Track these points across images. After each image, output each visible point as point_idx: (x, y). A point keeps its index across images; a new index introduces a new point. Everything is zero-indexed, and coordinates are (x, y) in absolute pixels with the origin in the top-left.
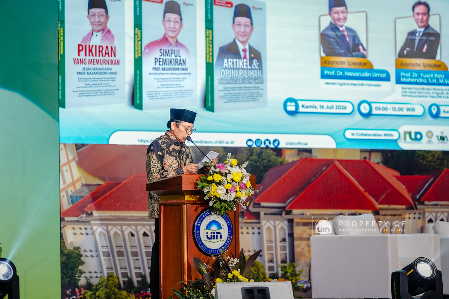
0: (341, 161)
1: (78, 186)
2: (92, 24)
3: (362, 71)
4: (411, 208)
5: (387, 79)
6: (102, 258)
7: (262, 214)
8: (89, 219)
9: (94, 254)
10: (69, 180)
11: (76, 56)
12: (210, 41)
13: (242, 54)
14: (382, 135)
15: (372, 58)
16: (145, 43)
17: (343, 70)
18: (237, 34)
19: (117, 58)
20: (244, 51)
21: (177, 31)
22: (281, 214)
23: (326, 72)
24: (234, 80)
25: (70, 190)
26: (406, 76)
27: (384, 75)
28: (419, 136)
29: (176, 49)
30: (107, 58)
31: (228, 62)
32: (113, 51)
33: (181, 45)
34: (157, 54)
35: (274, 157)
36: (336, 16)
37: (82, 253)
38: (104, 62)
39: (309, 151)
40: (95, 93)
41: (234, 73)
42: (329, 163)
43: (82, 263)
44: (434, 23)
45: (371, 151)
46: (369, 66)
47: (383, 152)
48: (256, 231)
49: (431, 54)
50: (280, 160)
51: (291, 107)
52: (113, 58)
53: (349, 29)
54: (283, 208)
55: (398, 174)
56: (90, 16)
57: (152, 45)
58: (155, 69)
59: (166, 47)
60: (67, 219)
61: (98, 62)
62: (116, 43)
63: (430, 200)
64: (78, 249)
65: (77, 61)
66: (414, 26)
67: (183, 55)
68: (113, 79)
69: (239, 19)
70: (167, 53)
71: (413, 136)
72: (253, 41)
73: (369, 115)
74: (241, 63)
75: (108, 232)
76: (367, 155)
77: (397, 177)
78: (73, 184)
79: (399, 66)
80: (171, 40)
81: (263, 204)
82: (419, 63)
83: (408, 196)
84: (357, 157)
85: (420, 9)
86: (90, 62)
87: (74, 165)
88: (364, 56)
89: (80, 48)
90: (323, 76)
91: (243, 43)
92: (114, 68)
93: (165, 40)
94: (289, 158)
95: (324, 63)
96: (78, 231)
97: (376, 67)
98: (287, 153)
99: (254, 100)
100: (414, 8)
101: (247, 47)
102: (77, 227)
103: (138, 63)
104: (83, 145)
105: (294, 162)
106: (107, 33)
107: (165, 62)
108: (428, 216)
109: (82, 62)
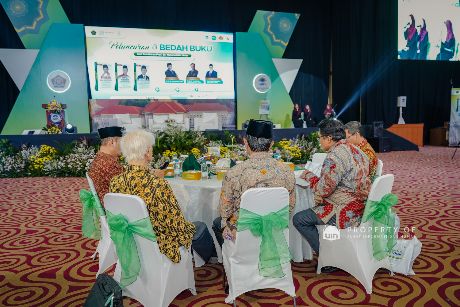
0: (166, 102)
1: (97, 109)
2: (104, 71)
3: (177, 81)
4: (185, 113)
5: (184, 82)
6: (104, 125)
7: (145, 114)
8: (100, 116)
9: (102, 124)
10: (94, 107)
11: (100, 79)
12: (135, 75)
13: (144, 77)
14: (182, 96)
15: (179, 77)
16: (118, 75)
17: (171, 81)
18: (142, 73)
19: (111, 79)
20: (145, 77)
21: (126, 73)
22: (150, 114)
23: (167, 81)
24: (142, 84)
25: (95, 110)
26: (188, 81)
27: (183, 81)
28: (192, 96)
29: (126, 76)
30: (108, 79)
31: (140, 79)
32: (110, 78)
33: (128, 76)
34: (121, 78)
35: (148, 101)
36: (169, 68)
37: (99, 123)
38: (108, 80)
39: (158, 100)
40: (106, 87)
41: (142, 82)
42: (163, 102)
43: (99, 126)
44: (196, 69)
45: (174, 100)
46: (178, 79)
47: (178, 100)
48: (144, 118)
49: (196, 76)
50: (150, 102)
51: (157, 90)
52: (110, 79)
53: (172, 71)
54: (151, 113)
55: (182, 105)
56: (104, 70)
57: (120, 76)
58: (121, 81)
59: (124, 76)
60: (94, 116)
61: (106, 80)
62: (111, 76)
63: (191, 110)
64: (97, 123)
65: (101, 80)
66: (191, 69)
67: (128, 78)
68: (110, 84)
69: (143, 69)
70: (124, 78)
71: (191, 96)
72: (147, 74)
73: (179, 91)
74: (143, 79)
75: (105, 119)
76: (173, 100)
77: (182, 106)
78: (96, 108)
79: (187, 79)
80: (125, 75)
81: (145, 112)
82: (192, 78)
83: (185, 110)
84: (171, 101)
85: (192, 65)
86: (104, 80)
87: (96, 104)
88: (177, 77)
89: (101, 77)
90: (166, 82)
91: (144, 75)
92: (110, 81)
93: (123, 75)
94: (152, 101)
95: (166, 79)
96: (97, 119)
97: (180, 80)
98: (151, 100)
99: (147, 88)
100: (191, 65)
101: (145, 76)
102: (97, 118)
103: (117, 80)
104: (98, 99)
105: (153, 103)
106: (108, 73)
107: (123, 80)
108: (190, 114)
109: (102, 80)
